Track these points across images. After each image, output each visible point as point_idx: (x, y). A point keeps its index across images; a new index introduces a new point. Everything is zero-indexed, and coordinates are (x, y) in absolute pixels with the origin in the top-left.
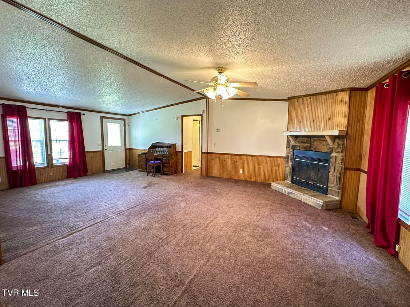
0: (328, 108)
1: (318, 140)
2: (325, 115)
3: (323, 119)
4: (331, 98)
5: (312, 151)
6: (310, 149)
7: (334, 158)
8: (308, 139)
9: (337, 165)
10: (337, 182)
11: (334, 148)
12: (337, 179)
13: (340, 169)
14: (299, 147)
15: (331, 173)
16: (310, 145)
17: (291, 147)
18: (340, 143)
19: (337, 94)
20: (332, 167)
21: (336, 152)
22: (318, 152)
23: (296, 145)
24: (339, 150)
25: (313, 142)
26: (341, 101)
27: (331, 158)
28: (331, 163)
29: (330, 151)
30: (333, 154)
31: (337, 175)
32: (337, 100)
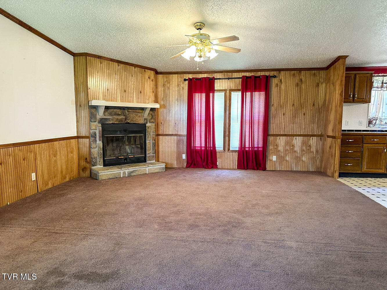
0: (139, 81)
1: (134, 112)
2: (136, 87)
3: (134, 91)
4: (140, 73)
5: (128, 123)
6: (126, 122)
7: (150, 127)
8: (122, 110)
9: (152, 133)
10: (153, 148)
11: (148, 119)
12: (154, 145)
13: (154, 136)
14: (112, 120)
15: (149, 141)
16: (126, 117)
17: (98, 121)
18: (153, 114)
19: (145, 71)
20: (149, 136)
21: (150, 122)
22: (135, 124)
23: (107, 118)
24: (153, 120)
25: (128, 114)
26: (149, 78)
27: (147, 128)
28: (148, 133)
29: (145, 122)
30: (148, 125)
31: (153, 142)
32: (145, 76)
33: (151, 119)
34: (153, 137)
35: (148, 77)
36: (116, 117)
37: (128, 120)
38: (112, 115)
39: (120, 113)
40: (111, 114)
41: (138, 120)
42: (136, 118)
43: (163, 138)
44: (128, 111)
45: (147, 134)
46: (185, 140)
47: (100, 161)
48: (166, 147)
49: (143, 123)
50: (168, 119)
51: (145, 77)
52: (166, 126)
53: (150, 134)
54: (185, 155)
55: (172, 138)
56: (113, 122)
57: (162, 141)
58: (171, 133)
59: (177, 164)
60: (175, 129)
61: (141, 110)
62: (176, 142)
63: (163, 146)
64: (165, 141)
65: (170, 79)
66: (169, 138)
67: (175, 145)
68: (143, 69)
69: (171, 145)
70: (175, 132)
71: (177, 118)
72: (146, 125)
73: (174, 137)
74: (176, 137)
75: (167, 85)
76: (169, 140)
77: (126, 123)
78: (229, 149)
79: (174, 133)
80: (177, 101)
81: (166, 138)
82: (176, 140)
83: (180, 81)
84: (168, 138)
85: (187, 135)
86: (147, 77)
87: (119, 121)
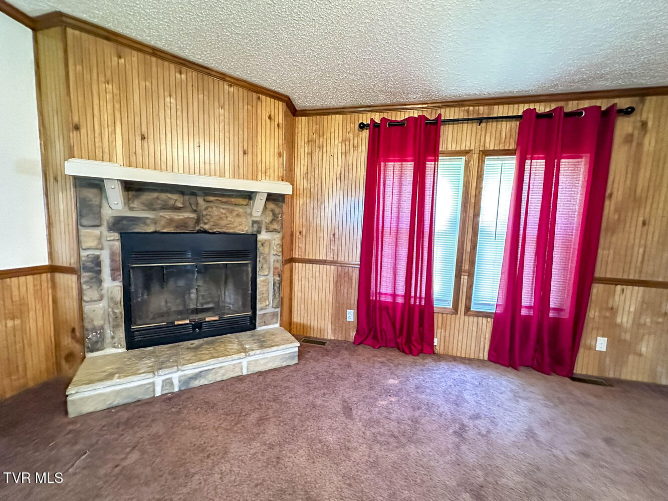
0: (241, 123)
1: (222, 202)
2: (231, 139)
3: (227, 149)
4: (245, 101)
5: (206, 232)
6: (199, 228)
7: (267, 244)
8: (187, 197)
9: (272, 259)
10: (274, 295)
11: (264, 223)
12: (276, 288)
13: (278, 265)
14: (155, 223)
15: (262, 278)
16: (198, 217)
17: (108, 225)
18: (277, 210)
19: (259, 98)
20: (265, 266)
21: (268, 230)
22: (225, 233)
23: (137, 218)
24: (276, 226)
25: (206, 209)
26: (270, 118)
27: (259, 244)
28: (262, 257)
29: (255, 229)
30: (263, 236)
31: (274, 279)
32: (259, 111)
33: (271, 222)
34: (275, 268)
35: (268, 114)
36: (168, 214)
37: (206, 224)
38: (154, 210)
39: (180, 205)
40: (150, 207)
41: (236, 224)
42: (229, 219)
43: (304, 268)
44: (204, 200)
45: (258, 259)
46: (354, 275)
47: (113, 337)
48: (310, 290)
49: (250, 232)
50: (315, 224)
51: (259, 115)
52: (311, 239)
53: (266, 261)
54: (353, 311)
55: (325, 270)
56: (158, 229)
57: (300, 275)
58: (321, 258)
59: (334, 331)
60: (332, 247)
61: (244, 198)
62: (332, 279)
63: (303, 286)
64: (307, 274)
65: (325, 126)
66: (318, 270)
67: (331, 287)
68: (254, 94)
69: (321, 285)
70: (332, 256)
71: (337, 223)
72: (257, 237)
73: (328, 267)
74: (332, 267)
75: (317, 141)
76: (318, 273)
77: (199, 232)
78: (468, 308)
79: (328, 259)
80: (339, 181)
81: (311, 268)
82: (332, 276)
83: (348, 130)
84: (314, 269)
85: (360, 265)
86: (265, 116)
87: (177, 227)
